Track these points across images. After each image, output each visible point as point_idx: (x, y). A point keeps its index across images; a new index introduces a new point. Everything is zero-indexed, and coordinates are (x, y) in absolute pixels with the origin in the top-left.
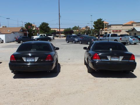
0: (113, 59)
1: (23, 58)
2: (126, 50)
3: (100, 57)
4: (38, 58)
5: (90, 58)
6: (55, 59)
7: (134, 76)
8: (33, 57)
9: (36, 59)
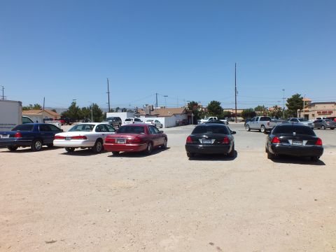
0: (295, 144)
1: (199, 140)
2: (314, 134)
3: (281, 141)
5: (270, 142)
6: (232, 142)
7: (322, 163)
8: (210, 138)
9: (213, 141)
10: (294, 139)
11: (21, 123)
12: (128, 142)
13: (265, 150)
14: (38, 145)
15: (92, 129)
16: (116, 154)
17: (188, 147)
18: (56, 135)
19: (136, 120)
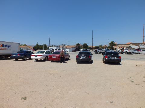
1: (81, 57)
2: (119, 55)
3: (108, 57)
5: (104, 58)
7: (121, 65)
8: (84, 56)
9: (85, 57)
10: (112, 56)
11: (19, 51)
12: (57, 57)
13: (102, 60)
14: (25, 58)
15: (44, 53)
16: (52, 61)
17: (77, 59)
18: (32, 55)
19: (59, 49)
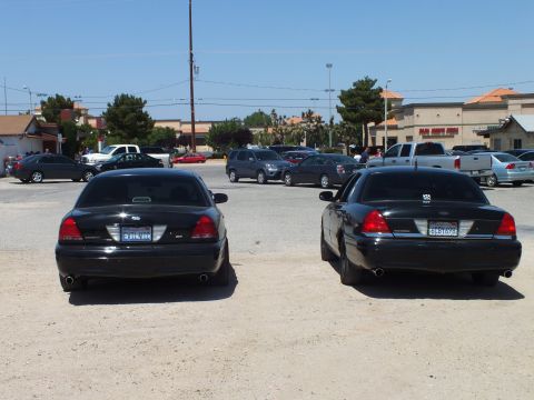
0: (436, 232)
1: (109, 228)
3: (390, 225)
4: (164, 228)
8: (147, 223)
9: (158, 233)
10: (433, 217)
17: (66, 255)
